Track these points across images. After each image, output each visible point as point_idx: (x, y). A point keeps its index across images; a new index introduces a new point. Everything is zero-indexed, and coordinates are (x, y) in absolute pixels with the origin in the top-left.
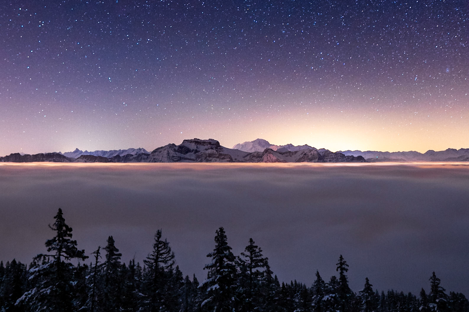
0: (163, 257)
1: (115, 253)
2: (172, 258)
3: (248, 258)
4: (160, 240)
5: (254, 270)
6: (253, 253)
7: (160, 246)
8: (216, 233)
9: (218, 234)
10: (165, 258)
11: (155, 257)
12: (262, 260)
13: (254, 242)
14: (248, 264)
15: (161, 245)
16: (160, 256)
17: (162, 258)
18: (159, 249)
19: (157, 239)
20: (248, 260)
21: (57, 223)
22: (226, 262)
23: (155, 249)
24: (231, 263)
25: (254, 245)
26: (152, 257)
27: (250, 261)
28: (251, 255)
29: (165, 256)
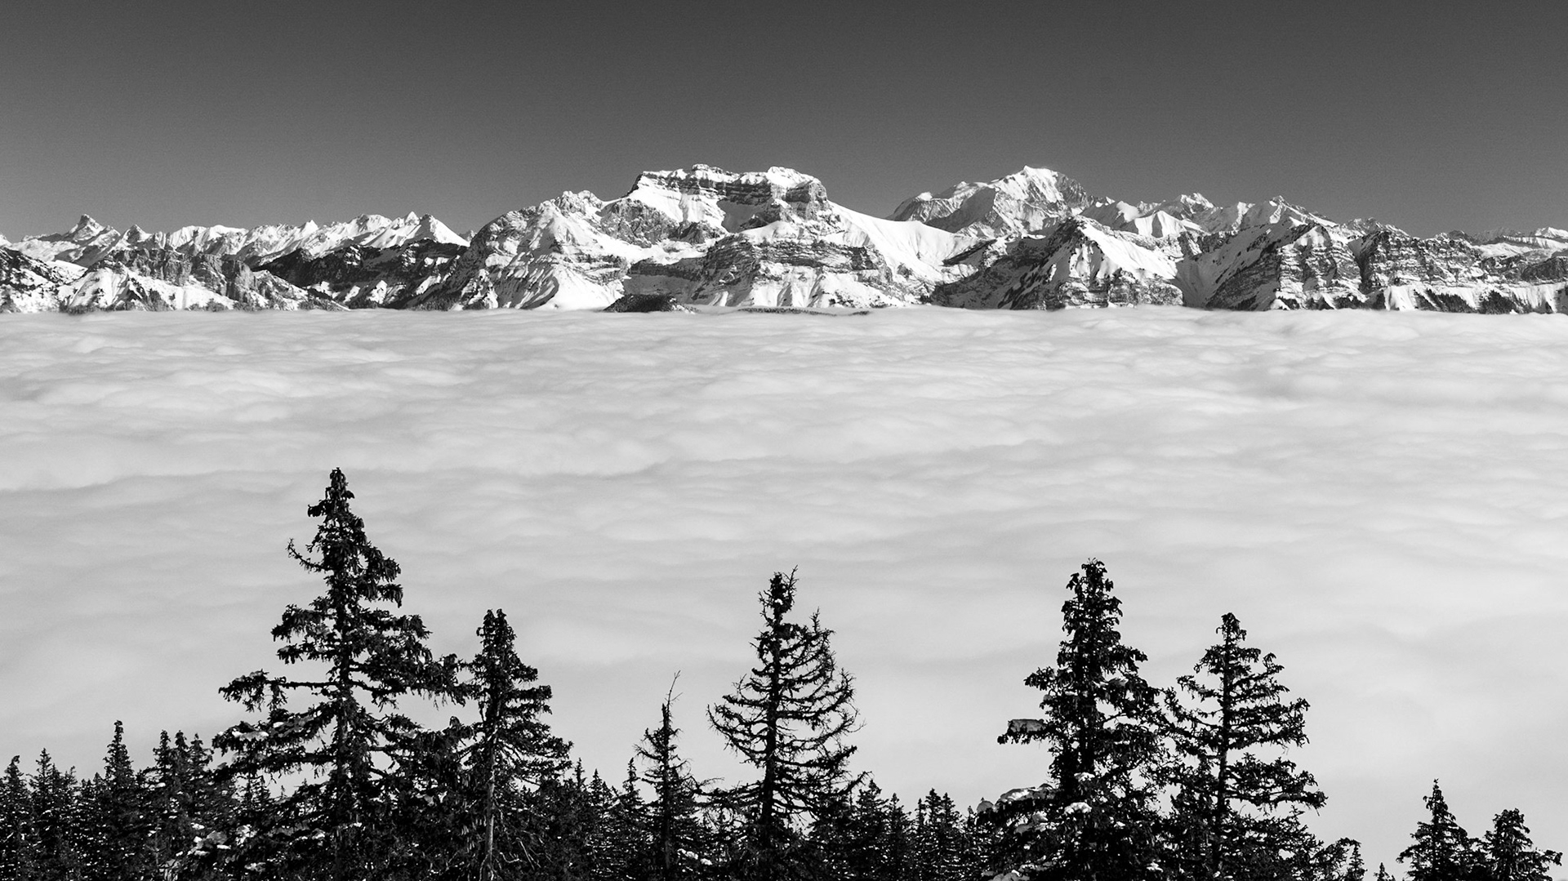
0: (796, 695)
1: (519, 685)
2: (841, 700)
3: (1213, 704)
4: (787, 618)
5: (1234, 757)
6: (1235, 681)
7: (784, 645)
8: (1070, 585)
9: (1079, 591)
10: (811, 699)
11: (764, 694)
12: (1274, 712)
13: (1244, 632)
14: (1208, 729)
15: (793, 642)
16: (787, 693)
17: (792, 701)
18: (783, 661)
19: (772, 617)
20: (1213, 714)
21: (324, 535)
22: (1112, 717)
23: (765, 661)
24: (1134, 722)
25: (1241, 644)
26: (752, 695)
27: (1221, 714)
28: (1228, 688)
29: (806, 691)
